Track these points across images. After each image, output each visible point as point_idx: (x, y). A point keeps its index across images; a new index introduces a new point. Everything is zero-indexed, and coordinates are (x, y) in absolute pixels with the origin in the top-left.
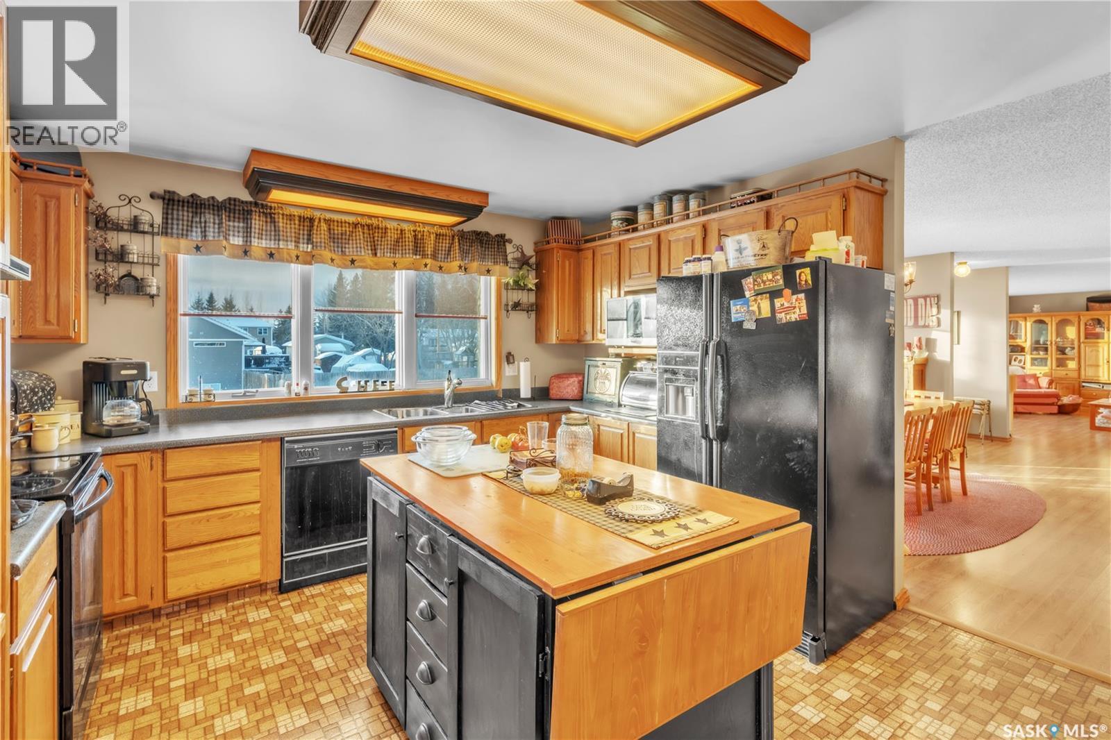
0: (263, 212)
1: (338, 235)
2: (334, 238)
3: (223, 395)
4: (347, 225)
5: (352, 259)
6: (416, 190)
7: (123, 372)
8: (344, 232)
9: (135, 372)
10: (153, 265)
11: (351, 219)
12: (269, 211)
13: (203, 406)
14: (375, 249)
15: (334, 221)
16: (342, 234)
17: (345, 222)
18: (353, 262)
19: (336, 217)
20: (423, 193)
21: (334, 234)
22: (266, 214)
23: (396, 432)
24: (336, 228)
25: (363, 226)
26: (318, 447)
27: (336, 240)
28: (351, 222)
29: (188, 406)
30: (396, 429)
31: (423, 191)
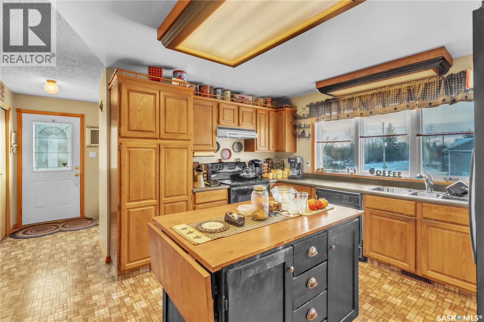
0: (336, 101)
1: (365, 102)
2: (363, 104)
3: (329, 171)
4: (369, 96)
5: (371, 112)
6: (385, 69)
7: (291, 160)
8: (367, 100)
9: (294, 160)
10: (309, 128)
11: (370, 93)
12: (337, 100)
13: (321, 174)
14: (384, 104)
15: (363, 96)
16: (367, 101)
17: (368, 95)
18: (371, 113)
19: (363, 94)
20: (389, 68)
21: (363, 102)
22: (337, 101)
23: (359, 195)
24: (364, 99)
25: (376, 94)
26: (326, 194)
27: (364, 105)
28: (370, 94)
29: (317, 173)
30: (360, 194)
31: (389, 67)
